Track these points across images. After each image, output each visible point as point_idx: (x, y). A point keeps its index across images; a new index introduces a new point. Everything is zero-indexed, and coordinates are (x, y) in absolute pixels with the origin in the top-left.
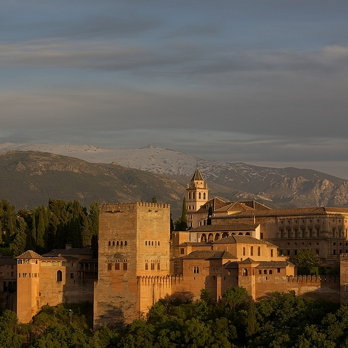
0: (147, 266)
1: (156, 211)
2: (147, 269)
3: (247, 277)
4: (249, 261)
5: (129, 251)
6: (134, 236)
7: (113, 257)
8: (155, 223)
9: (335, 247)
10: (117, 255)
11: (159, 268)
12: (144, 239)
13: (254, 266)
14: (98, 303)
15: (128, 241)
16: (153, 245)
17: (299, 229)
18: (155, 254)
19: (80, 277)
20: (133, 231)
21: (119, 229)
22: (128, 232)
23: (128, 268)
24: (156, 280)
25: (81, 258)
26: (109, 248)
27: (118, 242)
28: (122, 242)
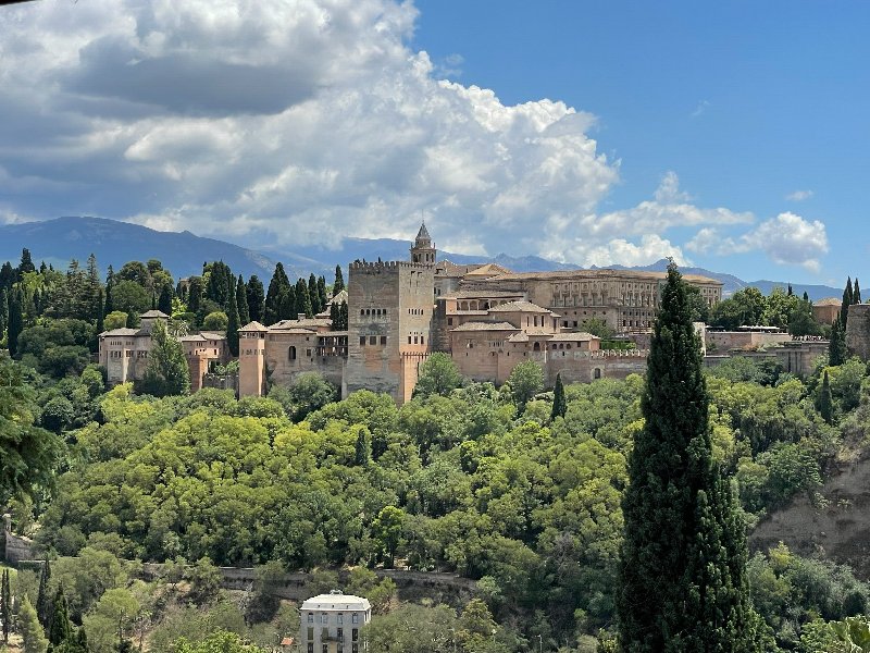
0: (410, 339)
1: (418, 273)
2: (410, 342)
3: (538, 353)
5: (389, 320)
7: (367, 329)
9: (625, 317)
11: (422, 342)
12: (406, 307)
15: (388, 309)
16: (416, 313)
18: (418, 326)
19: (318, 355)
20: (395, 297)
21: (375, 294)
22: (387, 298)
23: (387, 342)
24: (421, 358)
26: (361, 318)
27: (374, 311)
28: (379, 312)
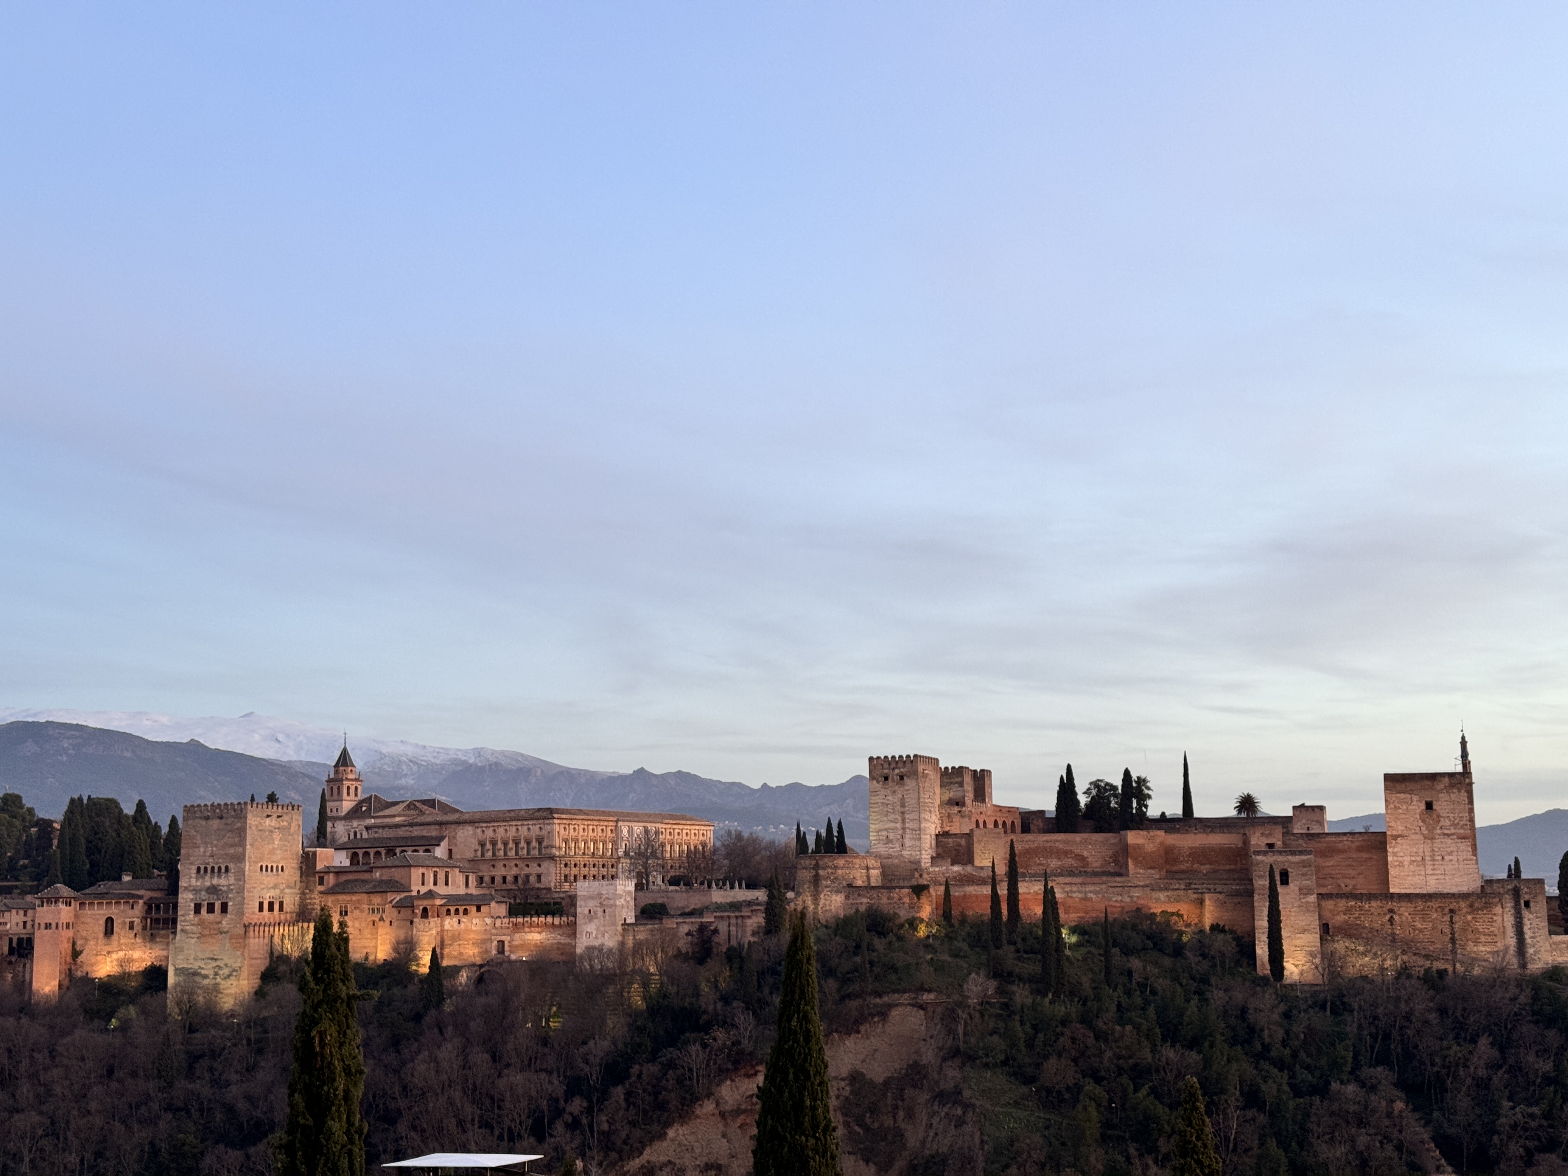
0: (261, 904)
1: (279, 817)
2: (261, 909)
3: (426, 921)
4: (430, 895)
6: (240, 858)
7: (203, 893)
8: (277, 836)
9: (566, 871)
10: (213, 890)
11: (281, 908)
12: (257, 862)
13: (438, 902)
14: (176, 969)
15: (231, 866)
16: (272, 870)
17: (511, 842)
18: (275, 887)
19: (144, 928)
20: (241, 850)
21: (216, 846)
22: (232, 851)
23: (230, 909)
24: (277, 929)
25: (148, 894)
26: (197, 879)
27: (213, 868)
28: (220, 868)
